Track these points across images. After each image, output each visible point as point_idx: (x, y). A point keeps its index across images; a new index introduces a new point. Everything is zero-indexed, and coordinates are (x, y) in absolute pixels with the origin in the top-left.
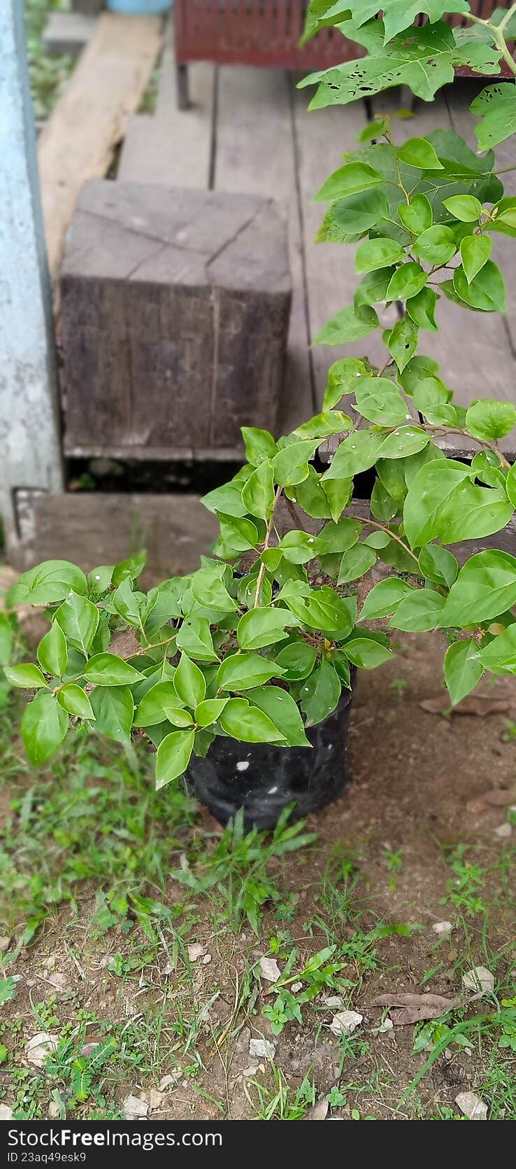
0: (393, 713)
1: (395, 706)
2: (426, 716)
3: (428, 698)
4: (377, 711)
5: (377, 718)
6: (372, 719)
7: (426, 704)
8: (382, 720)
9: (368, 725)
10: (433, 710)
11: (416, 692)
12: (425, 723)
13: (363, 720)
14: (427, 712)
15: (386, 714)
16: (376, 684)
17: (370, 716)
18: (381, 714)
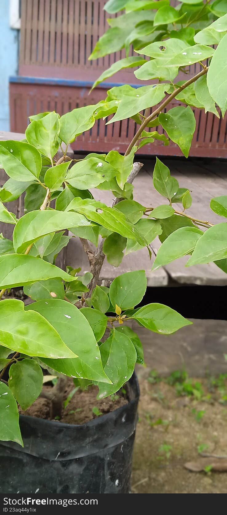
0: (163, 474)
1: (164, 468)
2: (190, 475)
3: (189, 461)
4: (150, 473)
5: (150, 478)
6: (146, 479)
7: (189, 465)
8: (155, 480)
9: (144, 484)
10: (194, 469)
11: (179, 457)
12: (191, 480)
13: (139, 480)
14: (191, 471)
15: (157, 475)
16: (146, 453)
17: (144, 477)
18: (153, 475)
